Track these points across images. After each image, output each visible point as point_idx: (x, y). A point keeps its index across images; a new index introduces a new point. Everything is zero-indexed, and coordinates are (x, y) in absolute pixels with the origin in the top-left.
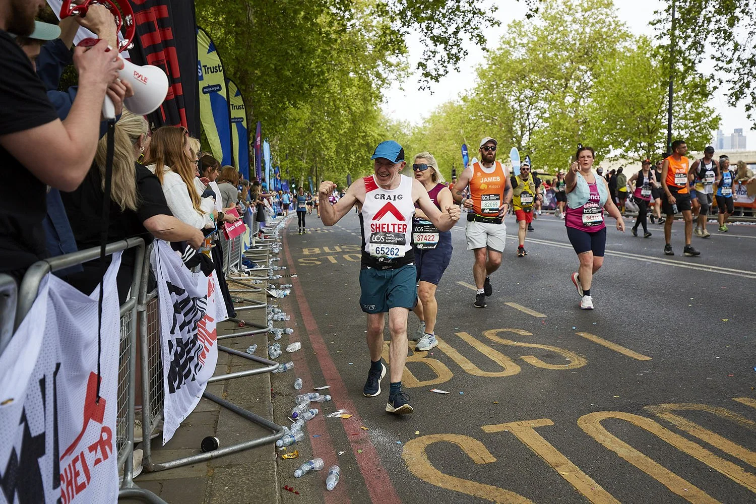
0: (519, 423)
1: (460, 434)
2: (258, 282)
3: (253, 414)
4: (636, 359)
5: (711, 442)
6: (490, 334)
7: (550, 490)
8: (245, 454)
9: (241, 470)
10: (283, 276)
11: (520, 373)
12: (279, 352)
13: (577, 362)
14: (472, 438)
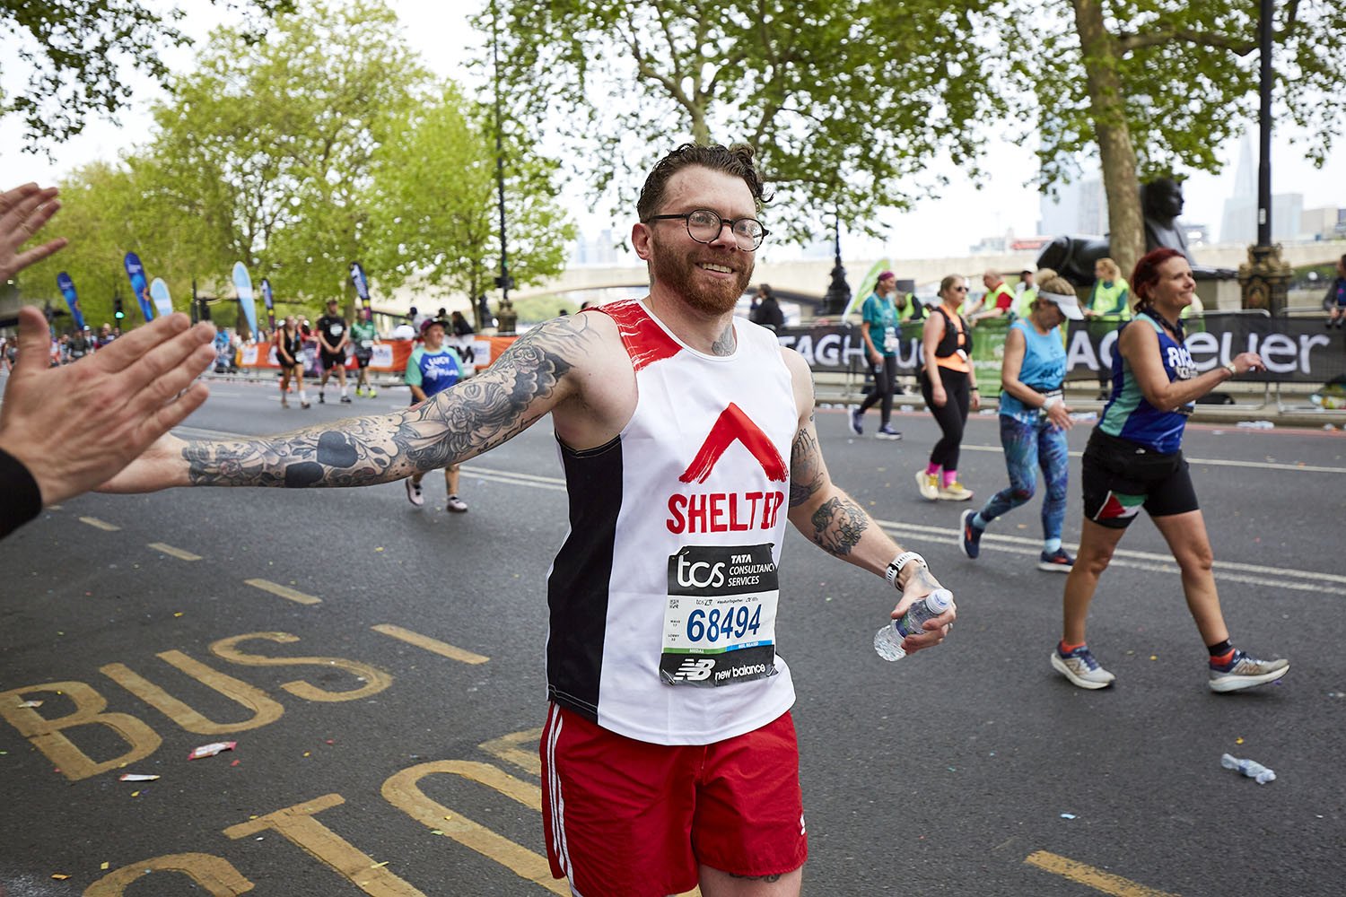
0: (287, 810)
1: (185, 851)
4: (467, 664)
6: (223, 649)
11: (283, 716)
13: (376, 681)
14: (208, 856)
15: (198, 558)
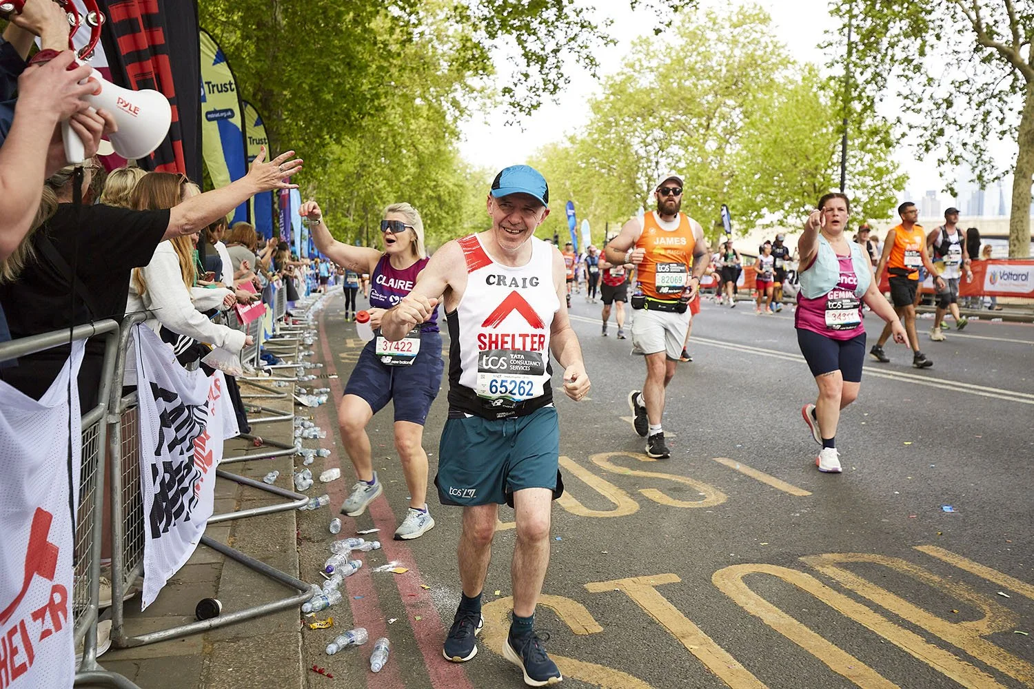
0: (635, 579)
1: (554, 594)
2: (283, 384)
3: (271, 568)
4: (790, 495)
5: (885, 605)
6: (599, 460)
7: (673, 669)
8: (258, 622)
9: (251, 644)
10: (318, 377)
11: (638, 511)
12: (310, 481)
13: (713, 497)
14: (571, 600)
15: (589, 399)
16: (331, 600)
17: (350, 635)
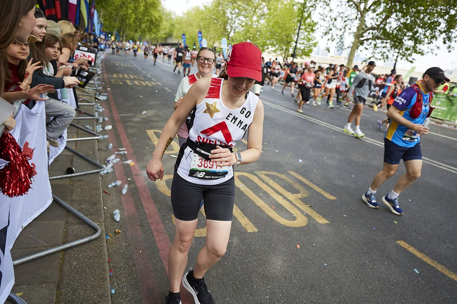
2: (90, 90)
3: (90, 159)
5: (275, 188)
8: (87, 176)
9: (85, 183)
10: (103, 88)
12: (101, 129)
16: (110, 171)
17: (116, 183)
